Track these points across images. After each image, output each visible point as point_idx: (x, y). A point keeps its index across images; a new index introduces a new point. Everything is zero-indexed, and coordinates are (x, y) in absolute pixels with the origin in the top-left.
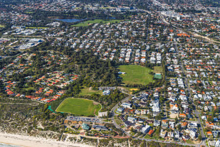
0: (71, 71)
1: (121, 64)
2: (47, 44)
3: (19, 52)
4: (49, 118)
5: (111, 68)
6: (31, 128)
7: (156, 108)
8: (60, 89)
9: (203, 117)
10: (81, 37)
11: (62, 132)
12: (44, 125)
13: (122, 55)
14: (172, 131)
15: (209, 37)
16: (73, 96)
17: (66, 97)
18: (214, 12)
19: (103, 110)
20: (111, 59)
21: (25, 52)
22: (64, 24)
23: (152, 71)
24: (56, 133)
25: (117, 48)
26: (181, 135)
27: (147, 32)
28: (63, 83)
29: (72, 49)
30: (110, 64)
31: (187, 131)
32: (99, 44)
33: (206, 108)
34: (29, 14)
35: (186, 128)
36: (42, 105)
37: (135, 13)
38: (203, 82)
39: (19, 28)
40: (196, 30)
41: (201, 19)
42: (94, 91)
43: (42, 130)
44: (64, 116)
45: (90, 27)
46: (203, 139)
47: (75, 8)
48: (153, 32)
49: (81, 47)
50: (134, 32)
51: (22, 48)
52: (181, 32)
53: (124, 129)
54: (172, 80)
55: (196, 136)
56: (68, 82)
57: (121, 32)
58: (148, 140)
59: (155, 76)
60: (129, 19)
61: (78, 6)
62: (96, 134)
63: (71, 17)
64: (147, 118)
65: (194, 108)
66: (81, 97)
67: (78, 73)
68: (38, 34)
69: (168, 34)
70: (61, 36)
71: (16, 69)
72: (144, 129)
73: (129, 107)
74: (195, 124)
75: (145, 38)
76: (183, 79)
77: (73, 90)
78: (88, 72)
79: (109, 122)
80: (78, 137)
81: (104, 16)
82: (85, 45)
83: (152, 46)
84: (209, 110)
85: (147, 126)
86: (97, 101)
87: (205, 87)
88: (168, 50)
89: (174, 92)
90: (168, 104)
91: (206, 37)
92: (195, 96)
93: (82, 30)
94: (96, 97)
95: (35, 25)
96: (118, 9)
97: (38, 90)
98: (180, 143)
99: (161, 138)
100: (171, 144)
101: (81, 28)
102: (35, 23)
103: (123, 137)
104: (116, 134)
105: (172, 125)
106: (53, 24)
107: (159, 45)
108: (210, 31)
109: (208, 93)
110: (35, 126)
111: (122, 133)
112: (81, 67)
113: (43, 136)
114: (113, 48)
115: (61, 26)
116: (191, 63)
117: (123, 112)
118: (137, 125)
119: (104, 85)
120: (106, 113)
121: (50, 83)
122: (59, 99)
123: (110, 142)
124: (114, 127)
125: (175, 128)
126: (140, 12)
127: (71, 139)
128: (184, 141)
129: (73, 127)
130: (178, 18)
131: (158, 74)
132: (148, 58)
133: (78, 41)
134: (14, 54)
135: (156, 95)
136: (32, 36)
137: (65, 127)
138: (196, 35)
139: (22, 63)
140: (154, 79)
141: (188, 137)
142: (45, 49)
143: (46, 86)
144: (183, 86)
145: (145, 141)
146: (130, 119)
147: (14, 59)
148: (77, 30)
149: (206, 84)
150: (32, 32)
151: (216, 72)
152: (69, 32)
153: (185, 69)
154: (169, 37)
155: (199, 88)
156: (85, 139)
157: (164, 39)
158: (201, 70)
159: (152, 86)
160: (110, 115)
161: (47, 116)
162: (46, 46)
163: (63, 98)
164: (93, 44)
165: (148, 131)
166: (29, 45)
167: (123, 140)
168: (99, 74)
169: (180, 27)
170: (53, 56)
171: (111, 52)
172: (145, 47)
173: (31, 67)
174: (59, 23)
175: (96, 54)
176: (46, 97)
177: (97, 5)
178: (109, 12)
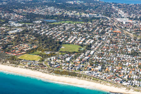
0: (33, 44)
3: (8, 34)
4: (13, 60)
5: (58, 44)
6: (3, 63)
7: (68, 60)
8: (24, 51)
10: (50, 29)
11: (17, 65)
12: (10, 62)
13: (69, 39)
14: (69, 67)
16: (29, 54)
17: (25, 54)
20: (61, 41)
21: (12, 35)
22: (43, 22)
23: (82, 47)
24: (14, 65)
25: (68, 36)
26: (72, 68)
27: (94, 29)
28: (27, 49)
29: (41, 35)
32: (59, 33)
33: (94, 62)
34: (24, 16)
38: (105, 53)
39: (13, 23)
44: (21, 60)
45: (60, 25)
46: (81, 70)
47: (58, 13)
48: (99, 29)
49: (47, 34)
50: (86, 28)
51: (11, 32)
52: (118, 30)
54: (88, 51)
56: (30, 48)
59: (81, 50)
60: (91, 21)
61: (60, 12)
64: (60, 62)
65: (88, 61)
66: (33, 54)
67: (37, 45)
68: (24, 26)
70: (37, 28)
71: (4, 42)
74: (82, 65)
75: (90, 32)
76: (95, 51)
79: (41, 63)
80: (24, 67)
82: (50, 33)
83: (92, 36)
86: (40, 56)
88: (100, 39)
89: (84, 55)
90: (76, 59)
93: (54, 26)
97: (12, 51)
98: (70, 71)
99: (62, 69)
101: (54, 25)
102: (25, 21)
105: (70, 65)
106: (37, 22)
107: (97, 36)
109: (103, 57)
110: (6, 62)
112: (40, 42)
113: (8, 65)
114: (65, 36)
115: (41, 23)
116: (108, 46)
117: (50, 60)
119: (48, 51)
121: (20, 48)
122: (21, 54)
123: (38, 69)
124: (42, 65)
128: (72, 71)
129: (23, 64)
130: (124, 23)
131: (83, 49)
132: (84, 42)
133: (47, 31)
134: (5, 35)
135: (73, 56)
136: (19, 27)
137: (19, 63)
139: (8, 39)
140: (79, 50)
141: (75, 69)
142: (24, 34)
143: (18, 49)
144: (92, 54)
145: (54, 70)
146: (52, 62)
147: (4, 37)
149: (106, 54)
151: (118, 50)
152: (44, 26)
154: (107, 32)
156: (27, 67)
158: (111, 49)
159: (74, 53)
162: (25, 32)
164: (55, 33)
165: (58, 66)
166: (16, 31)
167: (44, 69)
168: (48, 46)
169: (121, 28)
170: (27, 37)
171: (63, 38)
172: (87, 36)
173: (12, 41)
174: (41, 22)
175: (53, 38)
176: (16, 53)
177: (75, 12)
178: (80, 17)
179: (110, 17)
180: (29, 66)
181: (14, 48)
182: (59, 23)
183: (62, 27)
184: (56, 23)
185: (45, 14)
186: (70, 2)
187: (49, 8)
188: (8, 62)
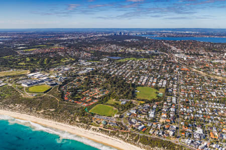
0: (105, 88)
1: (139, 86)
2: (96, 71)
3: (78, 75)
4: (84, 115)
5: (131, 88)
6: (72, 120)
7: (152, 115)
8: (96, 99)
9: (182, 123)
10: (118, 68)
11: (89, 124)
12: (80, 119)
13: (141, 80)
14: (158, 130)
15: (203, 72)
16: (102, 103)
17: (98, 104)
18: (212, 55)
19: (118, 114)
20: (133, 82)
21: (81, 76)
22: (110, 60)
23: (158, 91)
24: (85, 125)
25: (138, 76)
26: (163, 133)
27: (161, 67)
28: (99, 95)
29: (111, 75)
30: (131, 86)
31: (168, 131)
32: (128, 73)
33: (186, 118)
34: (92, 53)
35: (168, 129)
36: (82, 108)
37: (157, 55)
38: (190, 101)
39: (82, 61)
40: (195, 67)
41: (201, 60)
42: (116, 102)
43: (78, 122)
44: (93, 115)
45: (126, 62)
46: (178, 137)
47: (121, 50)
48: (166, 67)
49: (116, 74)
50: (153, 66)
51: (80, 73)
52: (185, 68)
53: (127, 126)
54: (168, 98)
55: (173, 135)
56: (102, 95)
57: (144, 66)
58: (141, 134)
59: (159, 95)
60: (153, 58)
61: (122, 49)
62: (110, 127)
63: (116, 56)
64: (144, 120)
65: (178, 117)
66: (107, 104)
67: (109, 90)
68: (93, 65)
69: (175, 69)
70: (106, 67)
71: (74, 85)
72: (140, 127)
73: (134, 113)
74: (175, 127)
75: (159, 70)
76: (177, 98)
77: (103, 100)
78: (116, 89)
79: (119, 121)
80: (98, 128)
81: (137, 56)
82: (119, 73)
83: (162, 76)
84: (188, 119)
85: (143, 126)
86: (116, 107)
87: (190, 104)
88: (172, 79)
89: (168, 105)
90: (161, 113)
91: (200, 72)
92: (181, 109)
93: (121, 64)
94: (116, 105)
95: (93, 60)
96: (147, 52)
97: (83, 98)
98: (161, 138)
99: (150, 134)
100: (155, 138)
101: (120, 62)
103: (125, 131)
104: (122, 129)
105: (159, 127)
106: (104, 59)
107: (167, 75)
108: (204, 68)
109: (191, 108)
110: (75, 120)
111: (126, 128)
112: (112, 86)
113: (78, 126)
114: (136, 75)
115: (108, 61)
116: (185, 88)
117: (130, 115)
118: (137, 124)
119: (123, 98)
120: (118, 116)
121: (91, 95)
122: (93, 105)
123: (117, 134)
124: (122, 124)
125: (161, 128)
126: (161, 54)
127: (93, 129)
128: (164, 138)
129: (97, 122)
130: (185, 59)
131: (161, 94)
132: (157, 83)
133: (116, 70)
134: (75, 76)
135: (155, 106)
136: (88, 66)
137: (92, 122)
138: (194, 70)
139: (78, 82)
140: (157, 96)
141: (168, 135)
142: (94, 74)
143: (88, 96)
144: (175, 102)
145: (139, 135)
146: (133, 121)
147: (74, 79)
148: (117, 64)
149: (192, 102)
150: (90, 63)
151: (201, 95)
152: (111, 65)
153: (180, 91)
154: (175, 71)
155: (186, 104)
156: (102, 130)
157: (171, 71)
158: (191, 93)
159: (154, 101)
160: (121, 117)
161: (83, 114)
162: (95, 72)
163: (96, 104)
164: (124, 73)
165: (142, 128)
166: (85, 71)
167: (125, 133)
168: (122, 91)
169: (185, 64)
170: (97, 79)
171: (134, 78)
172: (157, 76)
173: (82, 84)
174: (107, 59)
175: (124, 79)
176: (86, 103)
177: (134, 49)
178: (141, 53)
179: (167, 53)
180: (104, 128)
181: (84, 94)
182: (124, 60)
183: (129, 66)
184: (122, 61)
185: (110, 51)
186: (128, 40)
187: (112, 46)
188: (78, 120)
